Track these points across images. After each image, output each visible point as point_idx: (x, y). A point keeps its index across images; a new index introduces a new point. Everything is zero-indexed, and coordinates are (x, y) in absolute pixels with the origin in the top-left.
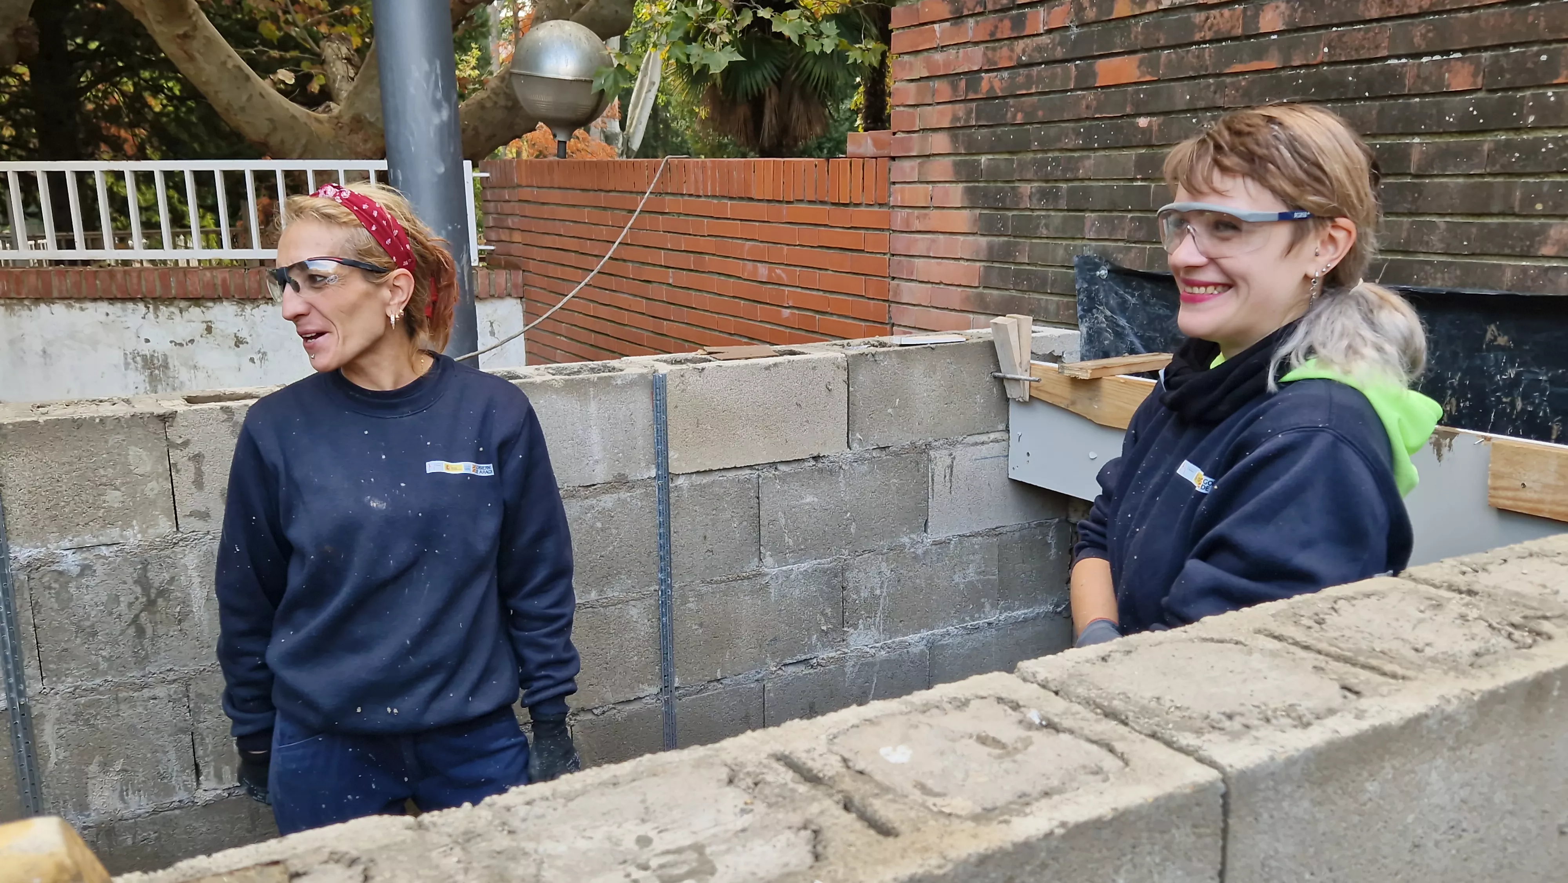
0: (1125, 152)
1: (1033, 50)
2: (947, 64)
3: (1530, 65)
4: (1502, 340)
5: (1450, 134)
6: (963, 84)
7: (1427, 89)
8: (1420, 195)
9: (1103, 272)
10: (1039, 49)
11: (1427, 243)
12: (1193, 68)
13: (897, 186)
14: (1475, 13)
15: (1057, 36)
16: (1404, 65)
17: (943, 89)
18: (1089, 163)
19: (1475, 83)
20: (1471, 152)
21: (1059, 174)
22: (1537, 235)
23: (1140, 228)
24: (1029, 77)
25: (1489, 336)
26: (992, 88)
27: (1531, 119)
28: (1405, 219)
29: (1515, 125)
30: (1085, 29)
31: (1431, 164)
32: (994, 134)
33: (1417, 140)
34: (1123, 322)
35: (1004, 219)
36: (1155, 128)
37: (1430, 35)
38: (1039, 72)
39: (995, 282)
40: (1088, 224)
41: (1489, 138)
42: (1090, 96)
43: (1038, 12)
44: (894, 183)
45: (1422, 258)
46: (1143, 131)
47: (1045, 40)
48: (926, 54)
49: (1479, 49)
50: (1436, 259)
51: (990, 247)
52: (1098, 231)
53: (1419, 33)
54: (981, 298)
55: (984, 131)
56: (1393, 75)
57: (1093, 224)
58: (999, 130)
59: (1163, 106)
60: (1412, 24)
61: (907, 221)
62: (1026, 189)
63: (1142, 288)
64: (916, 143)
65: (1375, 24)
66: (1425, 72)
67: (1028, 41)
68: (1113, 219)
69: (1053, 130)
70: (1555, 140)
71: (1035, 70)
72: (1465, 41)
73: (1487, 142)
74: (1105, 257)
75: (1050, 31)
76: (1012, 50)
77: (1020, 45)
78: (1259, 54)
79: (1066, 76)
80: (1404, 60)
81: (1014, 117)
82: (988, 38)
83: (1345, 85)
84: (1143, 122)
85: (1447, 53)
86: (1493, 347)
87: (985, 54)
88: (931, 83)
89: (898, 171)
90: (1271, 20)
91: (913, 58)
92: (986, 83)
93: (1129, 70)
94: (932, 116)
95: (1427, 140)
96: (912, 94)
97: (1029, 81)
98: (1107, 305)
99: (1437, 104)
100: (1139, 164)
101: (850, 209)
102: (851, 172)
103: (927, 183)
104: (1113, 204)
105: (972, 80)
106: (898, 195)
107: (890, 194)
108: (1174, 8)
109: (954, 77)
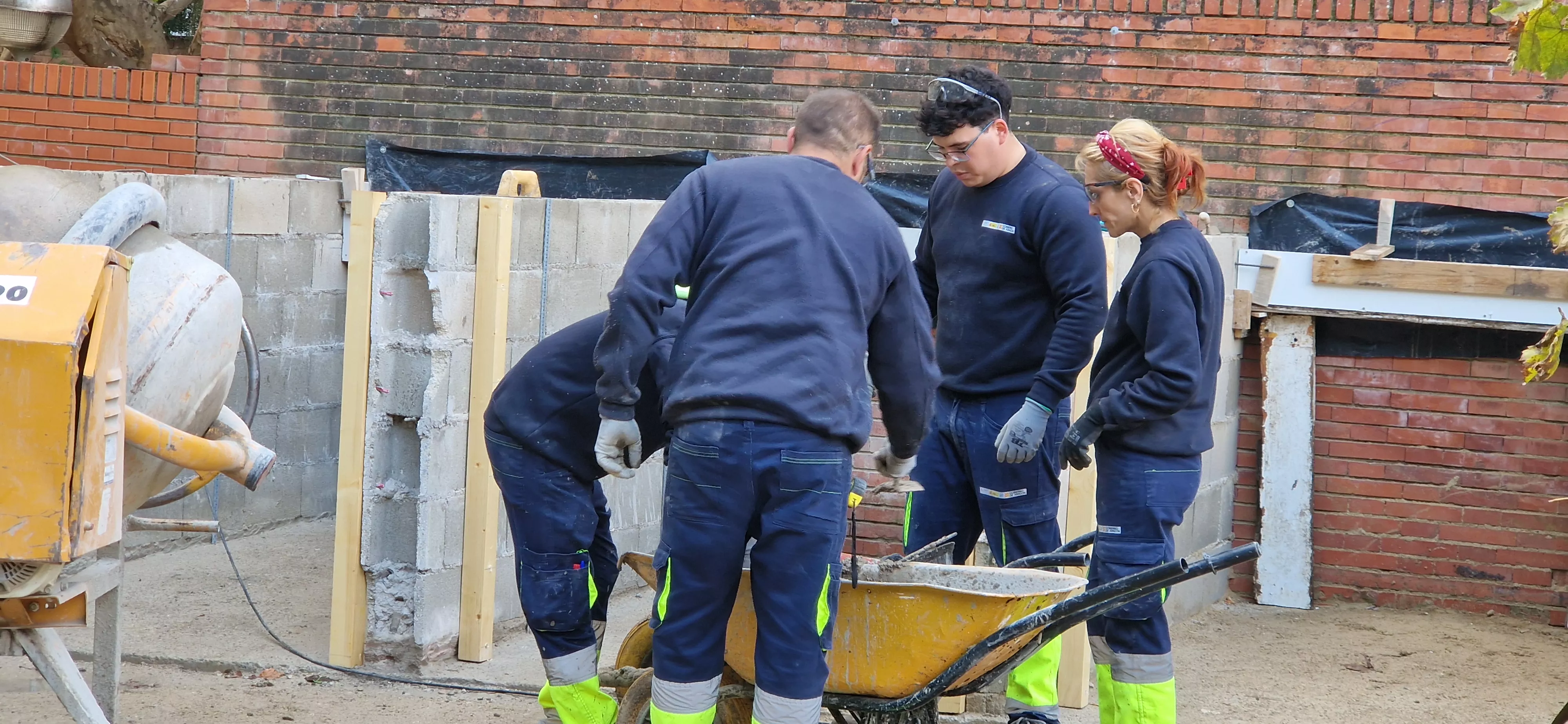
0: (396, 86)
1: (330, 25)
2: (256, 22)
3: (598, 68)
4: (594, 177)
5: (568, 92)
6: (271, 36)
7: (558, 72)
8: (557, 116)
9: (383, 150)
10: (335, 25)
11: (561, 136)
12: (438, 49)
13: (205, 92)
14: (576, 45)
15: (348, 20)
16: (548, 61)
17: (255, 38)
18: (371, 90)
19: (577, 72)
20: (577, 100)
21: (349, 94)
22: (604, 135)
23: (407, 126)
24: (326, 39)
25: (589, 175)
26: (296, 41)
27: (600, 89)
29: (594, 91)
30: (367, 20)
31: (561, 103)
32: (298, 68)
33: (554, 93)
34: (398, 176)
35: (307, 120)
36: (417, 76)
37: (558, 51)
38: (334, 38)
39: (298, 155)
40: (371, 123)
41: (584, 94)
42: (372, 55)
43: (334, 6)
44: (202, 90)
45: (558, 143)
46: (409, 77)
47: (339, 21)
48: (235, 13)
49: (577, 59)
50: (565, 143)
51: (294, 135)
52: (379, 127)
53: (553, 49)
54: (286, 165)
55: (289, 65)
56: (542, 66)
57: (375, 123)
58: (302, 66)
59: (421, 65)
60: (551, 45)
61: (216, 117)
62: (324, 101)
63: (411, 158)
64: (225, 67)
65: (534, 43)
66: (556, 66)
67: (326, 19)
68: (389, 121)
69: (345, 70)
70: (609, 98)
71: (331, 36)
72: (572, 56)
73: (584, 96)
74: (384, 142)
75: (341, 17)
76: (313, 23)
77: (319, 21)
78: (477, 47)
79: (355, 42)
80: (547, 59)
81: (315, 59)
82: (293, 13)
83: (520, 67)
84: (408, 72)
85: (565, 59)
87: (289, 21)
88: (241, 32)
89: (206, 83)
90: (482, 33)
91: (223, 14)
92: (290, 38)
93: (398, 44)
94: (242, 52)
95: (558, 93)
96: (223, 37)
97: (326, 41)
98: (386, 167)
99: (563, 80)
100: (407, 93)
101: (154, 105)
102: (156, 80)
103: (236, 92)
104: (389, 113)
105: (279, 35)
106: (206, 98)
107: (198, 98)
108: (426, 19)
109: (262, 32)
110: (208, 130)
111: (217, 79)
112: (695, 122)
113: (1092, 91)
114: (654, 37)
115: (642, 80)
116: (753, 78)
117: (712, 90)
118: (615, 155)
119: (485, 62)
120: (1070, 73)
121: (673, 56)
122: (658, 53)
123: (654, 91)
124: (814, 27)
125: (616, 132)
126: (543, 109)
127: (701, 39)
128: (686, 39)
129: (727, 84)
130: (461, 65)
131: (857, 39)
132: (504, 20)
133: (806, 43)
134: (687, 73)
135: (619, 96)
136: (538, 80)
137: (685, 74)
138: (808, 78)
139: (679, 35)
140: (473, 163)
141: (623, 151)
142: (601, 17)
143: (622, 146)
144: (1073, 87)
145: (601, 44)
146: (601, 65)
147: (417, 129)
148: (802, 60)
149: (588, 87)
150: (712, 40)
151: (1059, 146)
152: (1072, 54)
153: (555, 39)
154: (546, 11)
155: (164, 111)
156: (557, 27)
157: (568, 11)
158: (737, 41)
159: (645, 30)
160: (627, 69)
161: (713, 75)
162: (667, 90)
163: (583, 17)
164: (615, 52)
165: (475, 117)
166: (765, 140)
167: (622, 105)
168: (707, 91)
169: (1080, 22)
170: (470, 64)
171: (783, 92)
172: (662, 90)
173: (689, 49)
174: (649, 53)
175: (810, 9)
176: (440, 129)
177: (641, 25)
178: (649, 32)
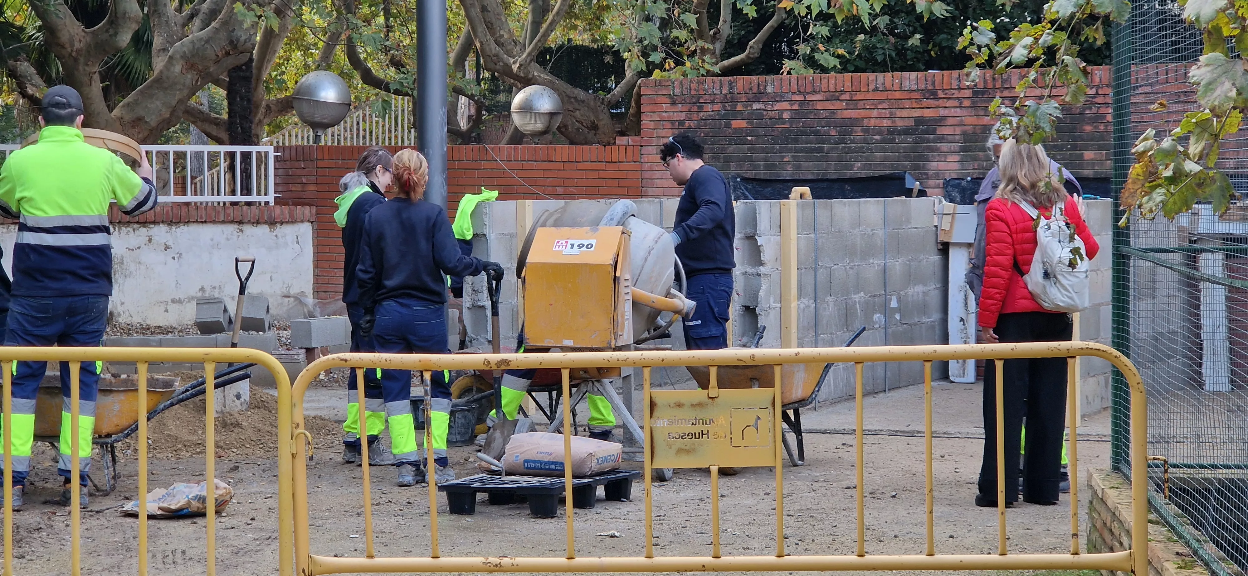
0: (744, 146)
1: (707, 116)
2: (668, 117)
3: (847, 131)
5: (832, 144)
6: (677, 123)
7: (827, 134)
8: (827, 157)
9: (739, 180)
10: (709, 116)
11: (830, 168)
12: (764, 125)
13: (644, 156)
14: (835, 119)
15: (716, 113)
16: (821, 129)
17: (669, 125)
18: (730, 149)
19: (836, 134)
20: (837, 148)
21: (720, 151)
23: (750, 167)
24: (705, 123)
26: (690, 125)
27: (849, 142)
28: (824, 163)
29: (846, 143)
30: (726, 112)
31: (829, 151)
33: (825, 145)
36: (754, 140)
37: (826, 123)
40: (732, 166)
41: (841, 145)
42: (730, 130)
43: (708, 105)
44: (642, 154)
45: (828, 171)
46: (750, 141)
47: (712, 113)
48: (659, 113)
49: (836, 127)
50: (832, 171)
52: (736, 168)
53: (823, 122)
56: (818, 131)
57: (734, 166)
59: (756, 134)
60: (822, 120)
61: (651, 168)
63: (753, 183)
64: (654, 142)
65: (813, 119)
66: (825, 131)
67: (704, 113)
68: (741, 165)
69: (717, 139)
70: (854, 146)
71: (708, 121)
72: (833, 125)
74: (739, 176)
75: (713, 111)
76: (698, 115)
77: (701, 114)
78: (784, 123)
79: (721, 124)
82: (688, 111)
83: (807, 132)
84: (749, 138)
85: (830, 127)
86: (846, 187)
87: (686, 115)
88: (661, 122)
89: (644, 150)
90: (786, 116)
91: (652, 114)
92: (687, 124)
93: (743, 124)
94: (662, 133)
95: (827, 145)
96: (652, 125)
97: (705, 125)
98: (741, 189)
99: (829, 138)
100: (749, 149)
101: (618, 164)
102: (619, 150)
104: (740, 160)
105: (681, 122)
106: (645, 158)
107: (641, 158)
108: (757, 110)
109: (672, 122)
110: (647, 175)
111: (650, 148)
112: (899, 157)
113: (1102, 127)
114: (875, 113)
115: (870, 136)
116: (927, 132)
117: (906, 139)
118: (859, 176)
119: (788, 130)
120: (1089, 118)
121: (886, 123)
122: (878, 122)
123: (877, 142)
124: (956, 103)
125: (859, 164)
126: (820, 154)
127: (899, 113)
128: (891, 113)
129: (914, 136)
130: (776, 133)
131: (979, 108)
132: (797, 108)
133: (953, 112)
134: (893, 131)
135: (859, 145)
136: (816, 139)
138: (955, 131)
139: (887, 111)
140: (786, 184)
141: (863, 174)
142: (847, 104)
143: (861, 171)
144: (1092, 126)
145: (848, 118)
146: (849, 129)
147: (755, 168)
148: (950, 121)
149: (843, 141)
150: (905, 113)
151: (1086, 158)
152: (1090, 109)
153: (824, 117)
154: (818, 102)
155: (623, 166)
156: (824, 111)
157: (829, 102)
158: (917, 113)
159: (870, 110)
160: (862, 131)
161: (906, 131)
162: (883, 141)
163: (837, 105)
164: (854, 122)
165: (785, 160)
166: (935, 164)
167: (861, 150)
168: (904, 140)
169: (1093, 91)
170: (781, 132)
171: (942, 139)
172: (880, 141)
173: (893, 119)
174: (873, 122)
175: (953, 94)
176: (767, 167)
177: (868, 107)
178: (872, 110)
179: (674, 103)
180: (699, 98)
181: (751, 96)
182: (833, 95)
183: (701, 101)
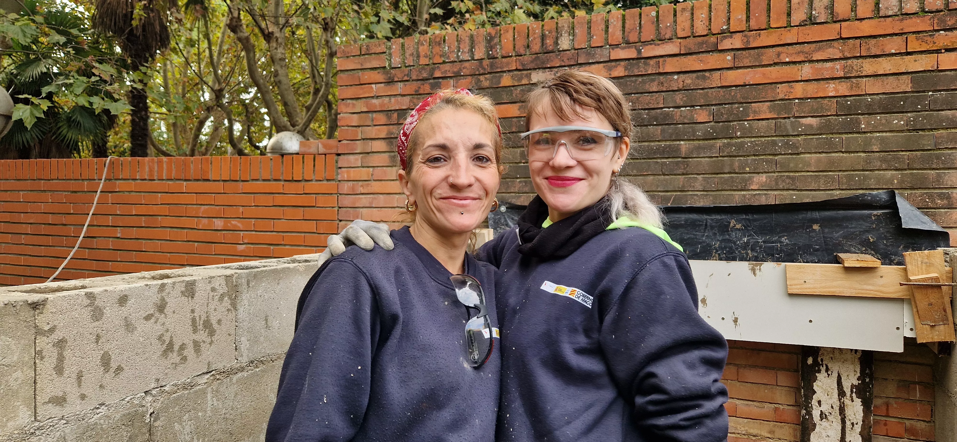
0: (513, 150)
2: (382, 105)
3: (735, 112)
4: (738, 226)
5: (699, 140)
6: (395, 115)
7: (686, 121)
8: (687, 166)
9: (503, 209)
11: (694, 186)
13: (343, 169)
14: (706, 90)
16: (673, 111)
17: (382, 118)
19: (709, 119)
20: (711, 147)
22: (747, 181)
23: (524, 186)
25: (732, 225)
27: (739, 133)
28: (680, 177)
29: (731, 136)
31: (692, 152)
33: (682, 143)
37: (685, 99)
41: (719, 141)
44: (340, 168)
45: (691, 193)
48: (364, 100)
49: (708, 105)
50: (699, 193)
53: (679, 98)
56: (667, 115)
60: (675, 94)
61: (353, 189)
64: (359, 147)
65: (655, 94)
66: (684, 114)
68: (507, 183)
70: (751, 142)
72: (702, 102)
73: (719, 143)
74: (504, 201)
80: (671, 109)
82: (414, 93)
85: (693, 106)
86: (734, 229)
88: (370, 115)
89: (343, 161)
91: (354, 102)
93: (513, 110)
94: (372, 132)
95: (687, 142)
96: (355, 120)
99: (692, 127)
101: (303, 183)
102: (303, 162)
103: (368, 167)
106: (344, 174)
107: (338, 174)
109: (388, 112)
110: (347, 201)
111: (351, 157)
112: (868, 161)
114: (806, 71)
115: (792, 119)
117: (889, 122)
118: (764, 202)
121: (833, 89)
122: (812, 89)
123: (809, 130)
125: (763, 178)
126: (670, 160)
127: (870, 67)
128: (849, 69)
129: (909, 114)
132: (622, 74)
135: (763, 139)
136: (663, 131)
137: (849, 107)
139: (838, 65)
142: (734, 58)
143: (769, 192)
145: (736, 86)
146: (738, 108)
150: (885, 66)
153: (681, 86)
154: (669, 59)
155: (310, 187)
156: (681, 75)
157: (694, 56)
159: (792, 66)
160: (771, 109)
161: (890, 106)
162: (824, 130)
164: (753, 93)
167: (768, 149)
168: (883, 125)
172: (819, 128)
173: (854, 80)
174: (799, 90)
177: (787, 60)
178: (799, 66)
179: (390, 82)
180: (433, 71)
181: (527, 59)
182: (702, 43)
183: (437, 74)
